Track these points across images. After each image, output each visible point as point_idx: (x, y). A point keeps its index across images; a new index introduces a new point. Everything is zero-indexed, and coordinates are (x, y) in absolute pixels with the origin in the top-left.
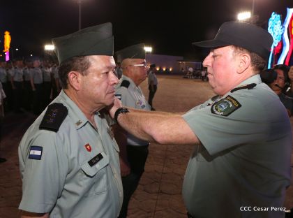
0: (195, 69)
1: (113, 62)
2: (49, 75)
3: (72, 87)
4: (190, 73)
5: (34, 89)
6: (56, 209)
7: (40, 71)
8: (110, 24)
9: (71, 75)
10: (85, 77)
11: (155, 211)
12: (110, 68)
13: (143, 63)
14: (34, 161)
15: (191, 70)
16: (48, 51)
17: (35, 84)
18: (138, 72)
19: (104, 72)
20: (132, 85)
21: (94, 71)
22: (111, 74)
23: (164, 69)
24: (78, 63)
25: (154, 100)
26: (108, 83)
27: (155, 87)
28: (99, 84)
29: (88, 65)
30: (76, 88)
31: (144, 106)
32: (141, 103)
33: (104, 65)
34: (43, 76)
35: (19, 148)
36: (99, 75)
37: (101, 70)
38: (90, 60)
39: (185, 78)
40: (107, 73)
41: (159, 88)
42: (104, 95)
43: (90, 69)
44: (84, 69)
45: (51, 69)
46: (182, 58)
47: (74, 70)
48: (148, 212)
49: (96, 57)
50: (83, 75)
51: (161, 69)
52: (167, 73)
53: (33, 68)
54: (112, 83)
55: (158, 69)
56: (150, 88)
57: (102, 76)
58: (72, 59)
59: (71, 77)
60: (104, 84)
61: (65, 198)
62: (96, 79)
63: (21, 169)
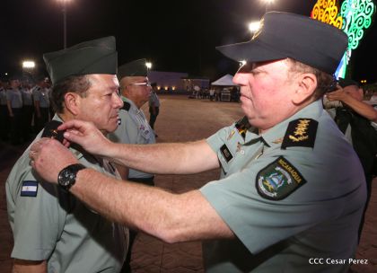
0: (202, 88)
1: (116, 82)
2: (29, 97)
3: (69, 110)
4: (196, 92)
5: (11, 115)
6: (54, 255)
7: (19, 93)
8: (113, 39)
9: (68, 97)
10: (85, 99)
11: (163, 254)
12: (113, 89)
13: (146, 81)
14: (29, 199)
15: (197, 88)
16: (27, 69)
17: (12, 109)
18: (140, 92)
19: (107, 93)
20: (134, 107)
21: (95, 92)
22: (115, 96)
23: (166, 88)
24: (76, 83)
25: (155, 124)
26: (111, 107)
27: (157, 110)
28: (101, 107)
29: (88, 85)
30: (74, 112)
31: (148, 132)
32: (144, 129)
33: (107, 85)
34: (23, 99)
35: (7, 184)
36: (100, 97)
37: (104, 91)
38: (90, 80)
39: (191, 98)
40: (110, 95)
41: (161, 109)
42: (106, 120)
43: (91, 90)
44: (83, 90)
45: (31, 90)
46: (186, 75)
47: (71, 91)
48: (155, 256)
49: (97, 76)
50: (81, 97)
51: (162, 89)
52: (170, 92)
53: (11, 89)
54: (115, 106)
55: (159, 88)
56: (151, 110)
57: (104, 98)
58: (68, 79)
59: (68, 99)
60: (107, 108)
61: (64, 242)
62: (97, 101)
63: (9, 210)
